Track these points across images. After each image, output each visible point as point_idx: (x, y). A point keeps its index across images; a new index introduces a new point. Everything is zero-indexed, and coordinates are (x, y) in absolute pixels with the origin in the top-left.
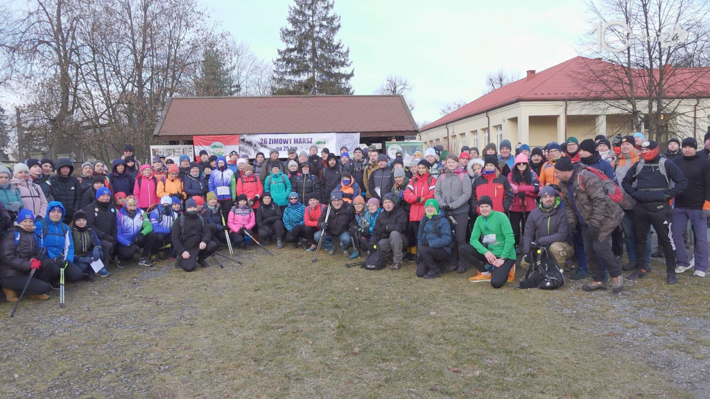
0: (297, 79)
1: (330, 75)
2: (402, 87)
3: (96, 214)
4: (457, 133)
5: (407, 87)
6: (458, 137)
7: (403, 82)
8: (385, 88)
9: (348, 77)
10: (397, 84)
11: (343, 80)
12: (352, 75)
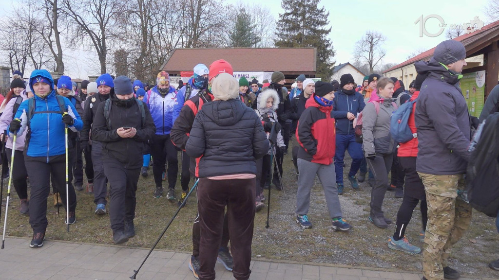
0: (293, 34)
1: (315, 31)
2: (377, 39)
3: (91, 105)
4: (408, 74)
5: (381, 39)
6: (409, 76)
7: (378, 35)
8: (365, 40)
9: (327, 32)
10: (374, 37)
11: (324, 35)
12: (330, 31)
